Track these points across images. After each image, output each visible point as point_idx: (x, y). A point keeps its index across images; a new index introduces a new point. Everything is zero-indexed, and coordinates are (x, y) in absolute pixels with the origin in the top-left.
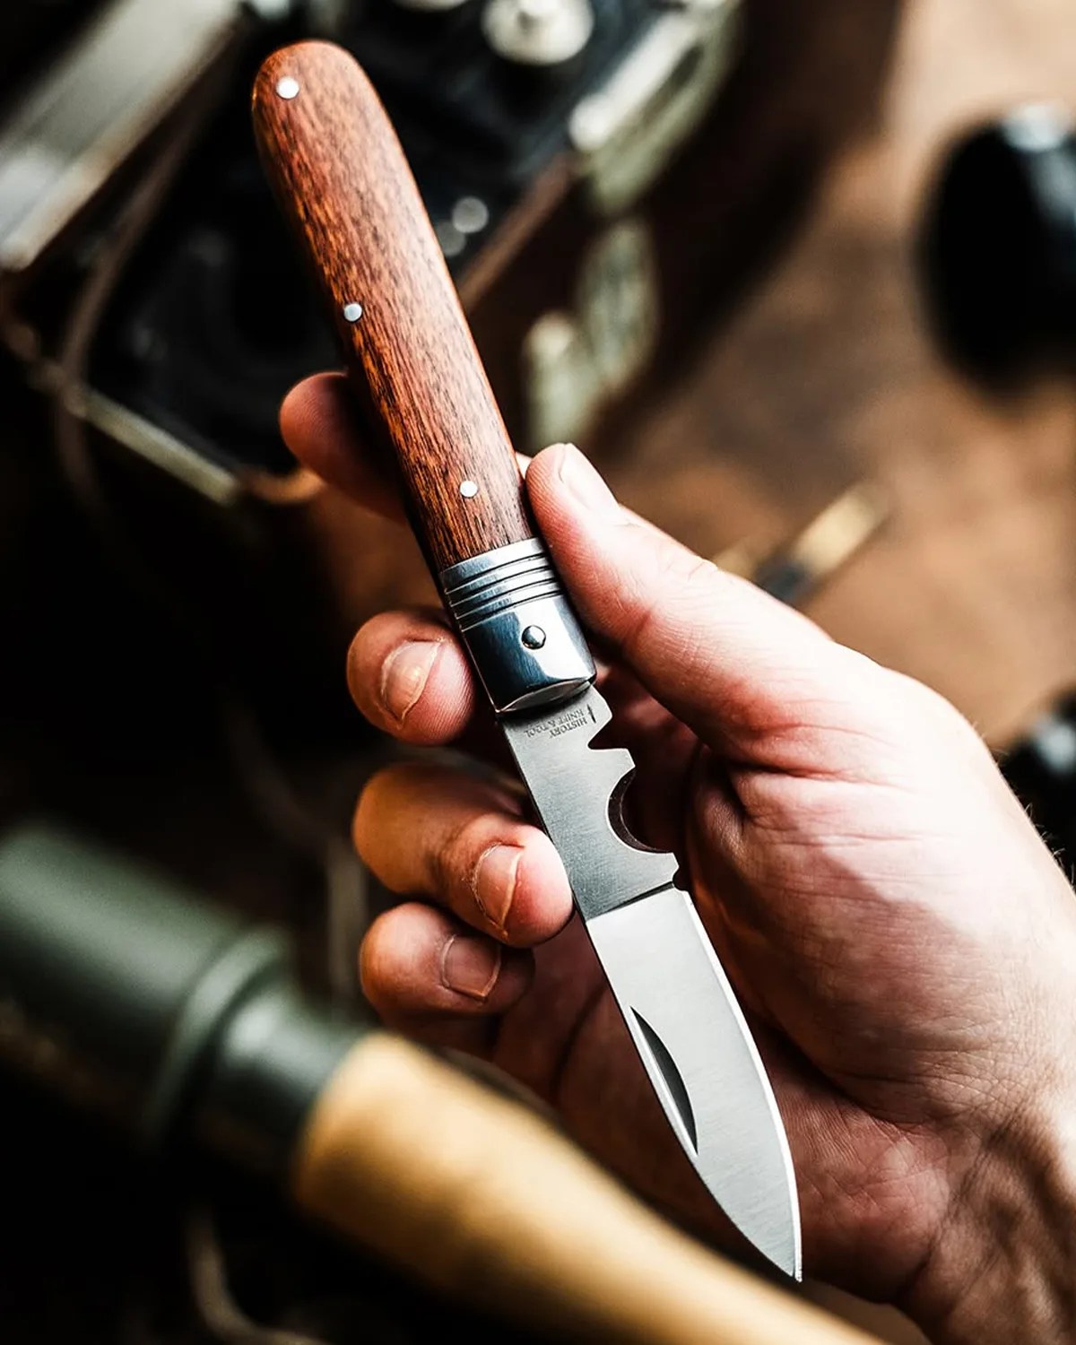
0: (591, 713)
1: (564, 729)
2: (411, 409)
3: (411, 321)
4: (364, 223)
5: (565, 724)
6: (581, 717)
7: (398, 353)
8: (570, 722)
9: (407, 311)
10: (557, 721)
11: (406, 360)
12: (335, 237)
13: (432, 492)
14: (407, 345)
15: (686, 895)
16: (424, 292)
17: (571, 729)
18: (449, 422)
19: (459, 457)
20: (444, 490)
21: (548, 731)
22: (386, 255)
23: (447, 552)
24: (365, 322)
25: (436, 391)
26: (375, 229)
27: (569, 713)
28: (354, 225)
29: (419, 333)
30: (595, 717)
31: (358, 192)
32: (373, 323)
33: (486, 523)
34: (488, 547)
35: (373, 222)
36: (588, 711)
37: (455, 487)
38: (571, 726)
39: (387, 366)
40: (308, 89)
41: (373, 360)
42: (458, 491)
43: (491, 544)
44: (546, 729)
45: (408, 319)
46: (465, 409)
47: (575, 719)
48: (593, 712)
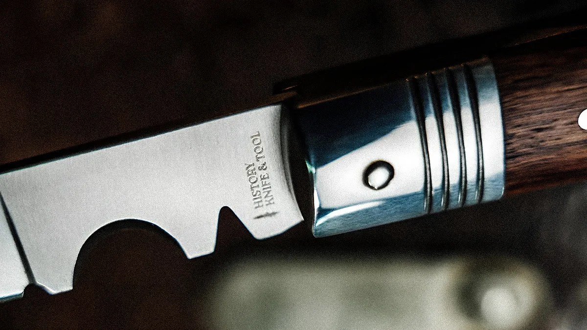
0: (268, 215)
1: (253, 180)
6: (264, 203)
8: (261, 189)
15: (19, 293)
17: (252, 188)
21: (255, 161)
23: (517, 77)
30: (262, 219)
33: (540, 134)
34: (510, 132)
36: (270, 211)
38: (256, 190)
43: (512, 136)
47: (263, 195)
48: (268, 218)
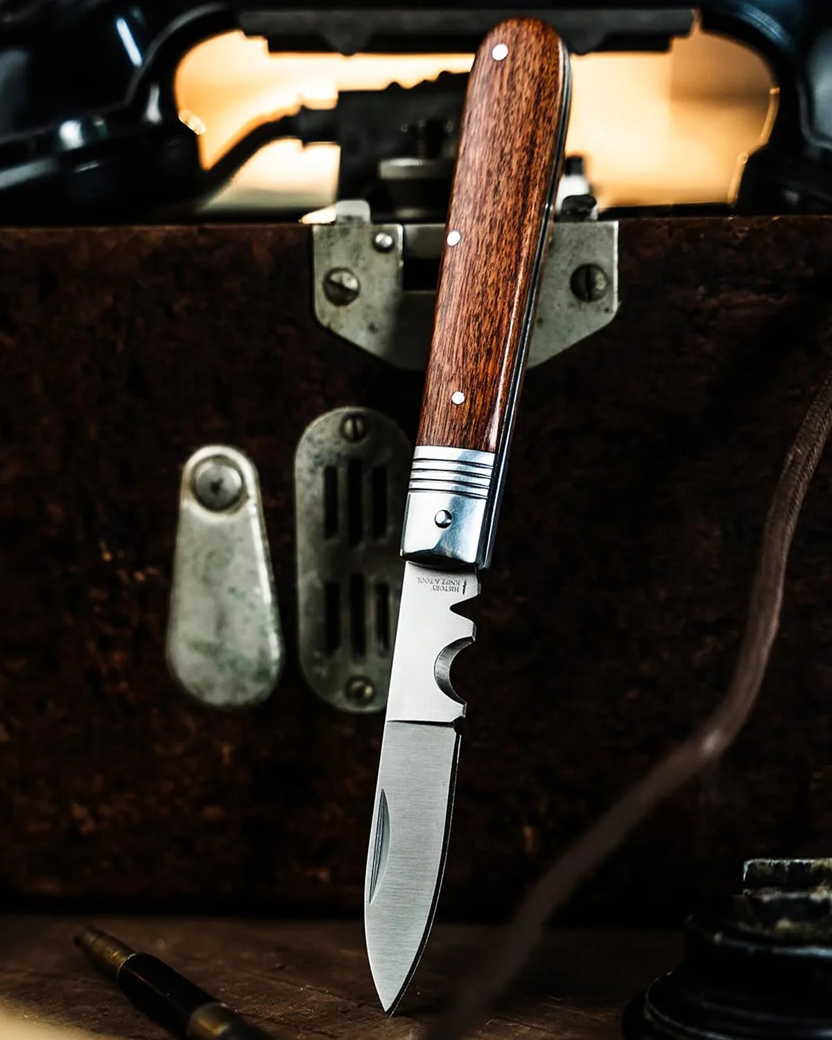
0: (464, 586)
1: (442, 588)
2: (453, 325)
3: (486, 262)
4: (495, 177)
5: (445, 586)
6: (457, 586)
7: (465, 281)
8: (448, 586)
9: (487, 254)
10: (441, 581)
11: (468, 288)
12: (471, 177)
13: (436, 389)
14: (474, 278)
15: (455, 733)
16: (505, 244)
17: (446, 590)
18: (471, 346)
19: (465, 373)
20: (444, 391)
21: (432, 585)
22: (496, 206)
24: (457, 249)
25: (475, 319)
26: (499, 183)
27: (451, 579)
28: (487, 175)
29: (486, 273)
30: (465, 590)
31: (502, 151)
32: (461, 252)
33: (457, 427)
34: (449, 444)
35: (500, 179)
36: (463, 584)
37: (451, 393)
38: (448, 588)
39: (453, 288)
40: (513, 58)
41: (448, 278)
42: (451, 397)
43: (452, 443)
44: (432, 583)
45: (484, 259)
46: (487, 341)
47: (453, 585)
48: (466, 587)
